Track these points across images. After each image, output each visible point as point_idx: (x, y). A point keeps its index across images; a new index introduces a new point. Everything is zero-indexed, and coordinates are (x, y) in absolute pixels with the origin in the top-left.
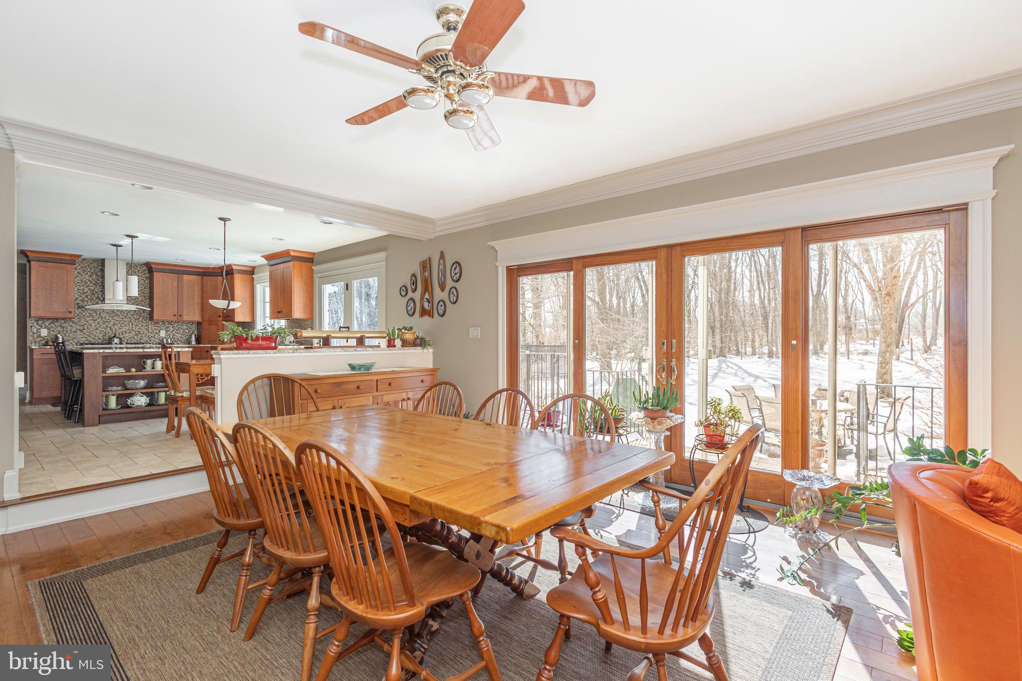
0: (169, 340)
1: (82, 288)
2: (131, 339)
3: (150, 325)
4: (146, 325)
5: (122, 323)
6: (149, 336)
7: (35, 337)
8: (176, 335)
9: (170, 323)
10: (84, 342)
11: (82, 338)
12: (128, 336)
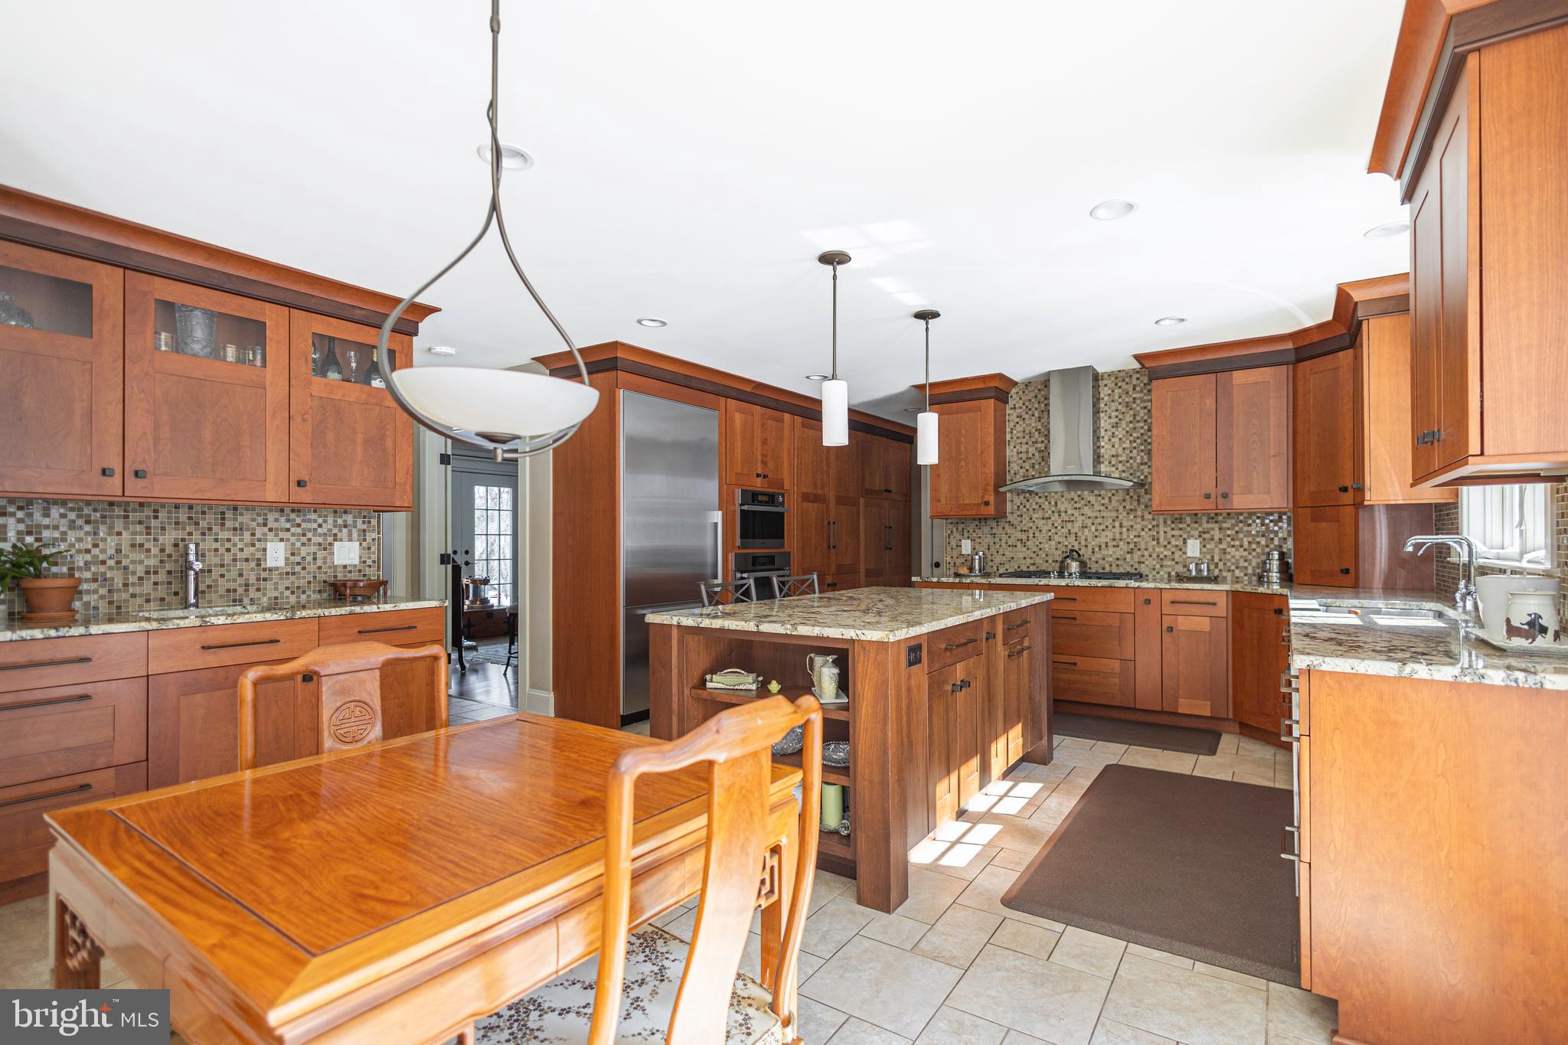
0: (1204, 567)
1: (1024, 448)
2: (1118, 562)
3: (1161, 526)
4: (1154, 526)
5: (1100, 524)
6: (1158, 556)
7: (955, 557)
8: (1229, 553)
9: (1213, 518)
10: (1028, 567)
11: (1025, 558)
12: (1111, 556)
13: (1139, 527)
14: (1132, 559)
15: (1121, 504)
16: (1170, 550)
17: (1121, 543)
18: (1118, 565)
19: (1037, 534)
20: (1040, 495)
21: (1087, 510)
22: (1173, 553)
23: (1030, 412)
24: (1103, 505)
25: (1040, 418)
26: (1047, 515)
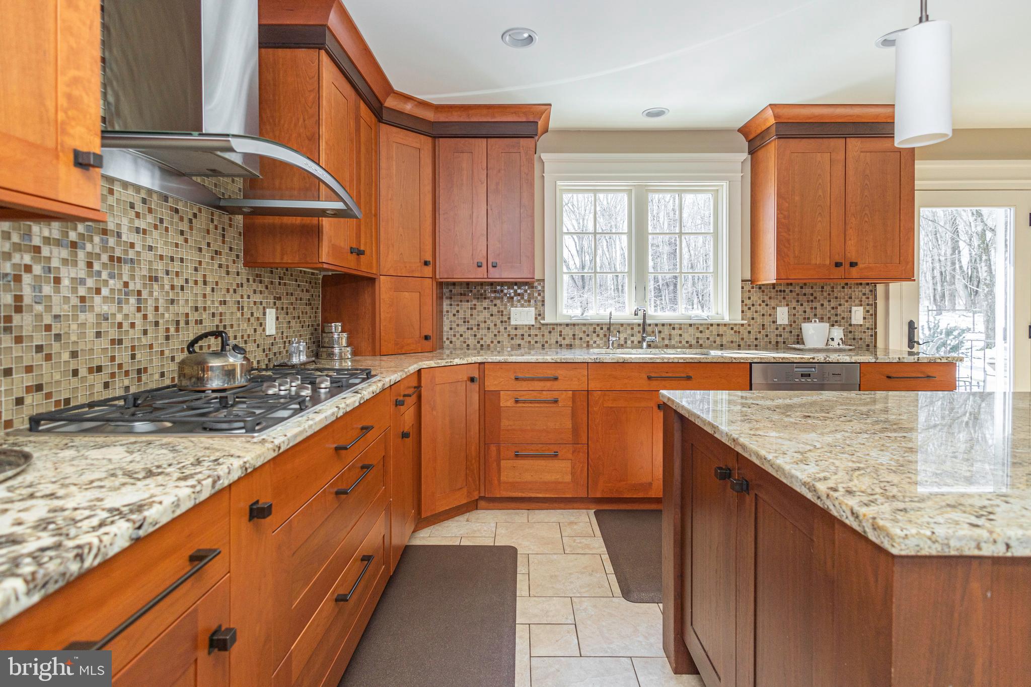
3: (245, 286)
4: (238, 286)
5: (177, 274)
6: (242, 337)
8: (292, 327)
9: (282, 279)
13: (223, 285)
15: (204, 238)
16: (253, 325)
21: (155, 238)
22: (255, 331)
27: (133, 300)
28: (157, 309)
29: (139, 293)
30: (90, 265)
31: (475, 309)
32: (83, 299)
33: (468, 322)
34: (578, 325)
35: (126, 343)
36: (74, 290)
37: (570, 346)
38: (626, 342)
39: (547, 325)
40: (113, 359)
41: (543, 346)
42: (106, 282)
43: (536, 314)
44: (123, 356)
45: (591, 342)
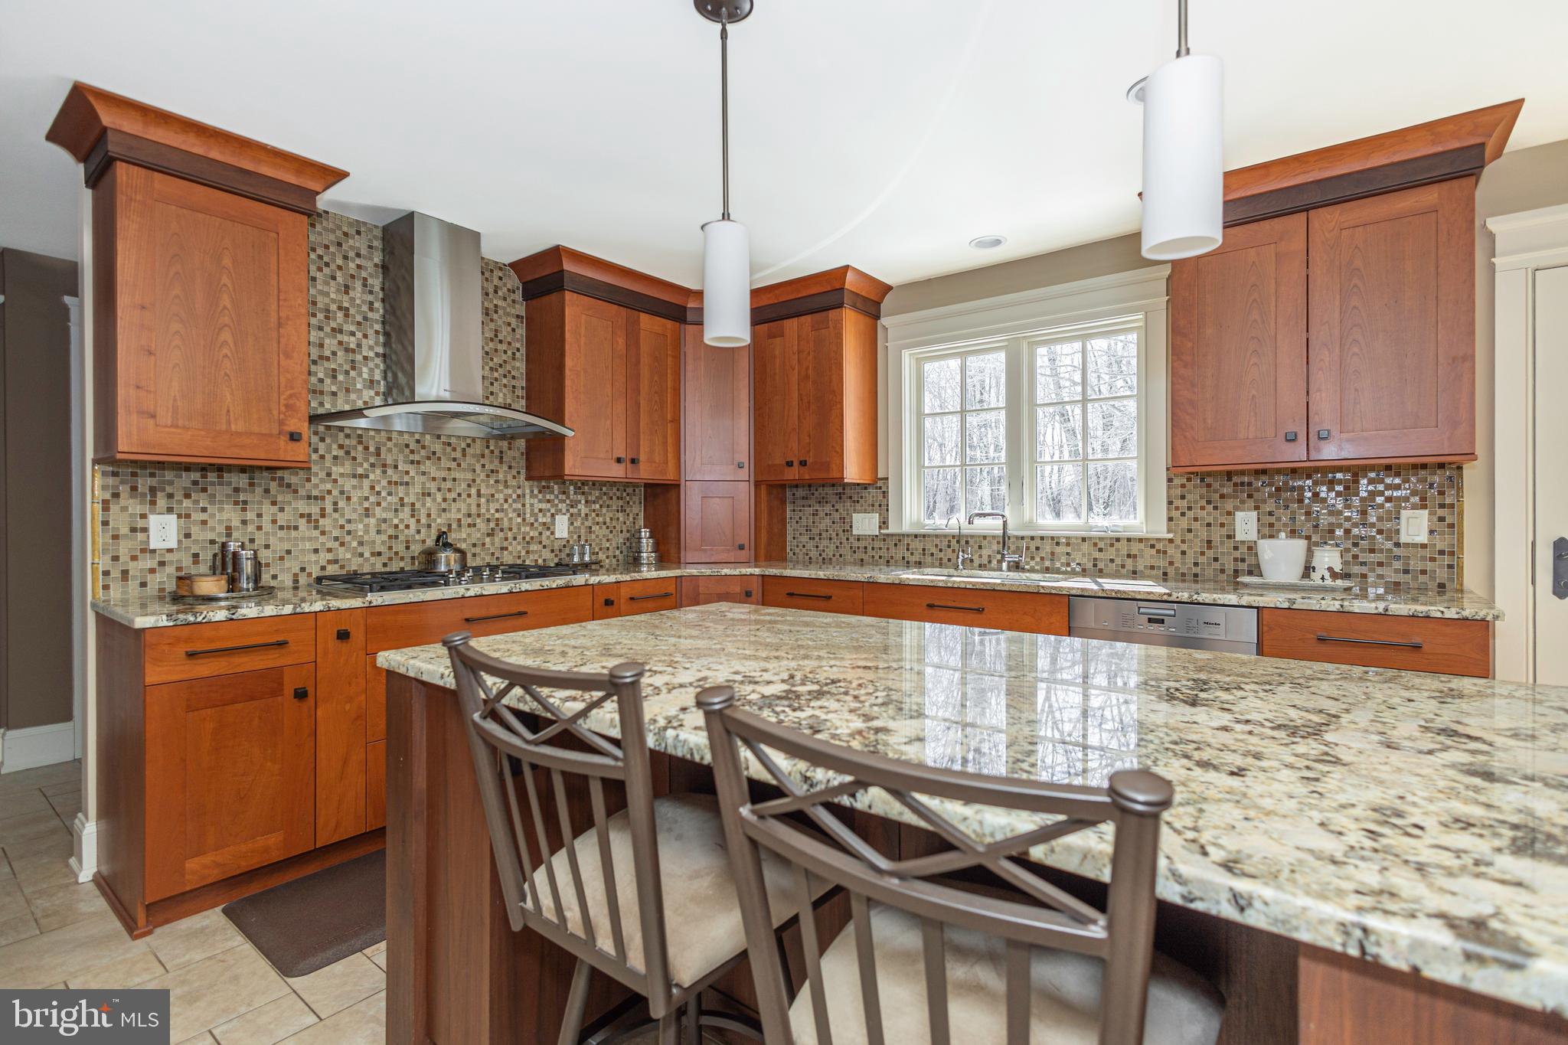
2: (474, 550)
3: (528, 497)
4: (519, 496)
5: (450, 490)
6: (524, 538)
7: (124, 557)
8: (594, 532)
9: (580, 488)
10: (323, 568)
11: (316, 551)
12: (465, 540)
13: (500, 497)
14: (493, 544)
15: (478, 461)
16: (536, 529)
17: (478, 521)
18: (474, 555)
19: (341, 504)
20: (347, 431)
21: (428, 466)
22: (540, 534)
23: (326, 270)
24: (454, 460)
25: (347, 287)
26: (360, 471)
27: (407, 510)
28: (429, 515)
29: (413, 504)
30: (372, 488)
31: (817, 515)
32: (367, 509)
33: (810, 530)
34: (929, 536)
35: (402, 538)
36: (361, 504)
37: (919, 564)
38: (990, 562)
39: (892, 535)
40: (390, 548)
41: (888, 562)
42: (385, 499)
43: (880, 522)
44: (400, 547)
45: (945, 560)
